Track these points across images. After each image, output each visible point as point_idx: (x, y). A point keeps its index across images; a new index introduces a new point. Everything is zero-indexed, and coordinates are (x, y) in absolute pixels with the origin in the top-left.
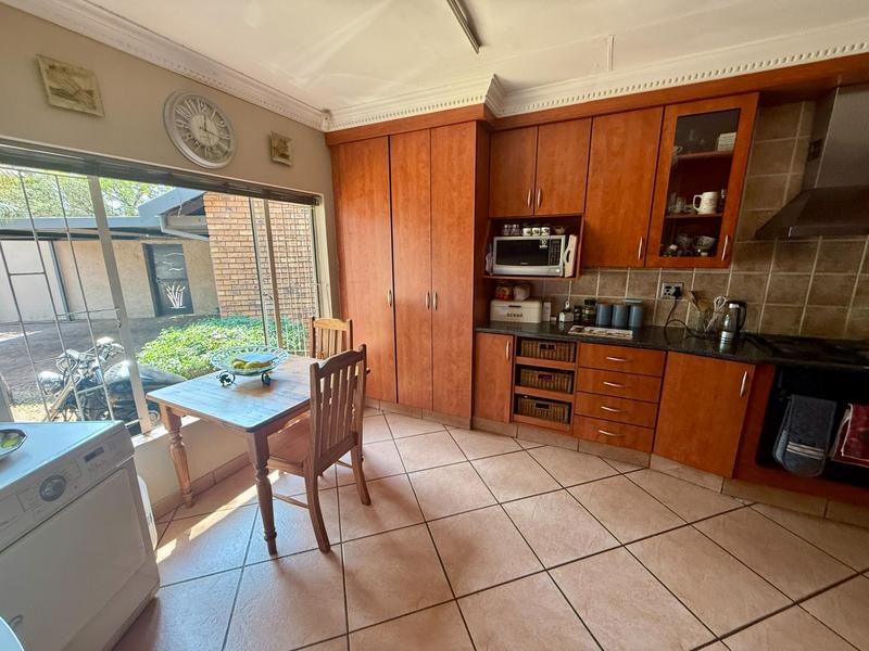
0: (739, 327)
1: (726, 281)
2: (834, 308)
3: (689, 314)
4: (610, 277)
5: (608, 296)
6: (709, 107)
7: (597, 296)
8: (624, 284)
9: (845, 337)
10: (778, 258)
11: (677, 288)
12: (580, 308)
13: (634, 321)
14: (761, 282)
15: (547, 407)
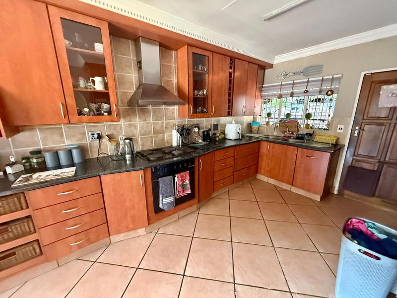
0: (132, 152)
1: (121, 128)
2: (161, 135)
3: (109, 148)
4: (48, 131)
5: (51, 145)
6: (81, 19)
7: (41, 147)
8: (62, 136)
9: (166, 145)
10: (139, 115)
11: (98, 134)
12: (28, 159)
13: (77, 158)
14: (135, 127)
15: (14, 253)
